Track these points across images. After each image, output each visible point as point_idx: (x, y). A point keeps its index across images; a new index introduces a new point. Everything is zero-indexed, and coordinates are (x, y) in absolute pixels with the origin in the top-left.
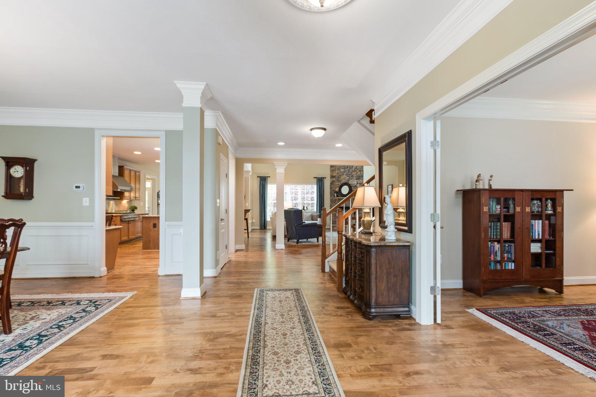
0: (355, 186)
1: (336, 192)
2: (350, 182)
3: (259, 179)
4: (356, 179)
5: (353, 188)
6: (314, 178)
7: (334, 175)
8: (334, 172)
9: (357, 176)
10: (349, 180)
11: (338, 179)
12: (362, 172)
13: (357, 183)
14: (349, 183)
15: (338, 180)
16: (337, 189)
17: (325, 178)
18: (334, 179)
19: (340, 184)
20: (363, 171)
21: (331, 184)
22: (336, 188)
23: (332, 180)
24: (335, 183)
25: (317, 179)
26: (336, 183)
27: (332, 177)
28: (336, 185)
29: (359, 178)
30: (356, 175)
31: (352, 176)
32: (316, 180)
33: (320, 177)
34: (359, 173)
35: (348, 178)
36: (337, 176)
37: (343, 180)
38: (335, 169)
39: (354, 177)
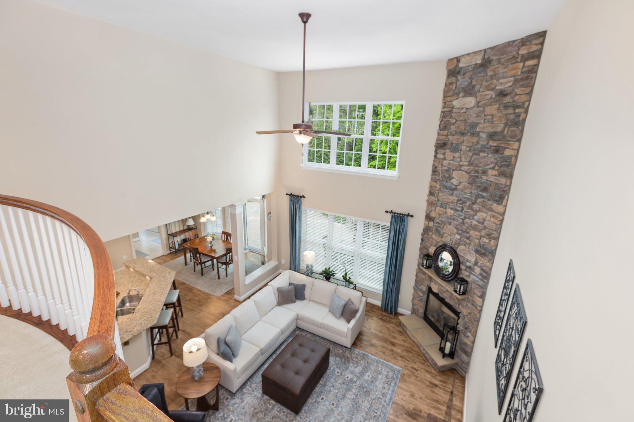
0: (470, 268)
1: (429, 256)
2: (461, 250)
3: (289, 197)
4: (476, 252)
5: (463, 267)
6: (387, 212)
7: (433, 214)
8: (433, 208)
10: (459, 244)
11: (439, 229)
12: (492, 242)
13: (476, 263)
14: (458, 251)
15: (437, 230)
16: (432, 250)
17: (412, 216)
18: (431, 224)
19: (439, 240)
20: (497, 239)
21: (424, 231)
22: (431, 245)
24: (430, 234)
25: (392, 216)
26: (433, 236)
27: (428, 217)
28: (432, 240)
29: (484, 254)
30: (477, 241)
32: (389, 216)
33: (399, 213)
34: (487, 238)
35: (459, 237)
36: (437, 221)
37: (447, 236)
38: (435, 202)
39: (472, 244)
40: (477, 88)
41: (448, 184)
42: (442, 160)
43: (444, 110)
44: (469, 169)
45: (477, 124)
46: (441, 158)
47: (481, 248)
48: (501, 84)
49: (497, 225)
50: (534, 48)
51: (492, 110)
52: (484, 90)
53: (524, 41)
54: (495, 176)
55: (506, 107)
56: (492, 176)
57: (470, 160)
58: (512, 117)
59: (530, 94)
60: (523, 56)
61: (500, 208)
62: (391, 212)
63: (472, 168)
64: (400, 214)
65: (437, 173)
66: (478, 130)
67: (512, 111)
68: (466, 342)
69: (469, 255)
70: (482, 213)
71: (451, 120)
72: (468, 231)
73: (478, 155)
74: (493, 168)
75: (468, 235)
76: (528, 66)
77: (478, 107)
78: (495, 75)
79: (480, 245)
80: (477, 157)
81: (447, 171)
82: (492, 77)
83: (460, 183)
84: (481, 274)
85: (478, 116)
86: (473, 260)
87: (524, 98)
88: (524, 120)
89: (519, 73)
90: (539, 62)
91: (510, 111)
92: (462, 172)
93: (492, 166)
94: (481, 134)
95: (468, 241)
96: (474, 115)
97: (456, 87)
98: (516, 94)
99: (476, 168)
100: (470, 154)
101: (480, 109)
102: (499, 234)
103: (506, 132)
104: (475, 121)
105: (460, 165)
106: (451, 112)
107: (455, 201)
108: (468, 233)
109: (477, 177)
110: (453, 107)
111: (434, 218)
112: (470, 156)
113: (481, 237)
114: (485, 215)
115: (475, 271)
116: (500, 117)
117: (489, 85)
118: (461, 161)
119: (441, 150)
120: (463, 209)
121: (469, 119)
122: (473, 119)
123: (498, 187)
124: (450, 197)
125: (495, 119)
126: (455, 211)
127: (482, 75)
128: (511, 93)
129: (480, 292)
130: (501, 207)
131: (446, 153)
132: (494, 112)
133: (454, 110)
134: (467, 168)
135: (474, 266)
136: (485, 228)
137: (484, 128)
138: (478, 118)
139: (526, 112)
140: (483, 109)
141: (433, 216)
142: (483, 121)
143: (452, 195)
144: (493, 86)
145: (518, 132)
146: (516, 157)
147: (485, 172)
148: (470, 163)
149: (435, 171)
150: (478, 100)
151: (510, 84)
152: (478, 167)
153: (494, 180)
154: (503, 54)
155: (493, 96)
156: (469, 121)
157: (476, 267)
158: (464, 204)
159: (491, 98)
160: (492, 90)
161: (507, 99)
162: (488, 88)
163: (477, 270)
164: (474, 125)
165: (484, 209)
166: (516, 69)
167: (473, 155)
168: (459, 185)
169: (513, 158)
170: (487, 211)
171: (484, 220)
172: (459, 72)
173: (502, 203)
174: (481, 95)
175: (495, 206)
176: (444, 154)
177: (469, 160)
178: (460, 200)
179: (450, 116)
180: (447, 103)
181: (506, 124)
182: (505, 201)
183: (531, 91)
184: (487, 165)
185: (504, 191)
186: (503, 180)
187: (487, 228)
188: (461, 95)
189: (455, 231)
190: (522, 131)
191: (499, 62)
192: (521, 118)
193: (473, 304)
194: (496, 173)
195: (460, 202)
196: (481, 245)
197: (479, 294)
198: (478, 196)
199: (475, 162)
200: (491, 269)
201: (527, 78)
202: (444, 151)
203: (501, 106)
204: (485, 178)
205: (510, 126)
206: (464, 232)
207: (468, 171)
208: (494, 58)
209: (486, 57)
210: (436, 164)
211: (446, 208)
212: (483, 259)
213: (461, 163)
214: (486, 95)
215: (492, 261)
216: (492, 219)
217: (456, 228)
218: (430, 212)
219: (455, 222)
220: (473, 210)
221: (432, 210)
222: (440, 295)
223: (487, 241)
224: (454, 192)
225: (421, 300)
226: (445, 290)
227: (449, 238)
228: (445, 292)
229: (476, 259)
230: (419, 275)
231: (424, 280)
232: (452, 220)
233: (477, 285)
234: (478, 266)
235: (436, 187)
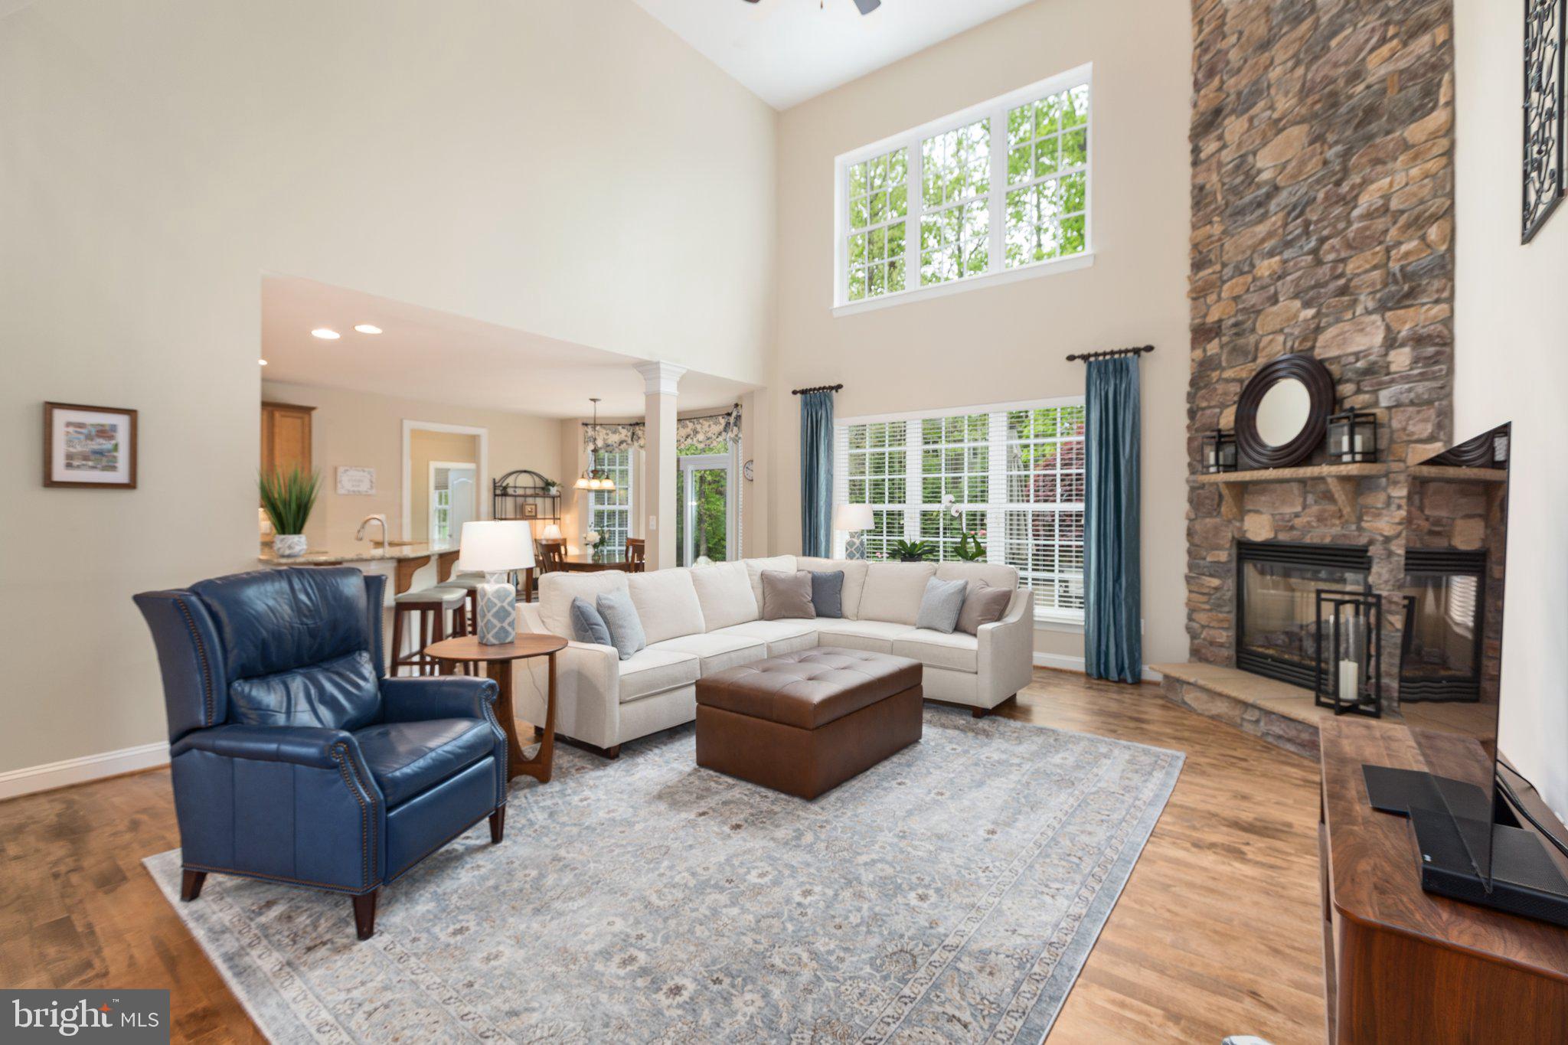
0: (1369, 371)
1: (1221, 440)
2: (1326, 348)
4: (1382, 308)
5: (1347, 389)
6: (1070, 360)
7: (1215, 315)
8: (1213, 299)
9: (1390, 278)
10: (1318, 330)
11: (1241, 341)
12: (1433, 232)
13: (1391, 342)
14: (1318, 353)
15: (1236, 352)
16: (1229, 416)
17: (1150, 349)
18: (1213, 347)
19: (1246, 371)
20: (1447, 214)
21: (1195, 383)
22: (1225, 406)
23: (1198, 353)
24: (1215, 375)
25: (1089, 366)
26: (1227, 376)
27: (1202, 333)
28: (1220, 387)
29: (1412, 294)
30: (1376, 275)
31: (1343, 291)
32: (1080, 367)
33: (1108, 350)
34: (1410, 239)
35: (1310, 312)
36: (1232, 321)
37: (1271, 341)
38: (1216, 277)
39: (1362, 298)
41: (1248, 199)
42: (1217, 155)
43: (1202, 37)
44: (1304, 109)
46: (1214, 151)
47: (1395, 283)
49: (1434, 176)
54: (1394, 54)
56: (1382, 65)
57: (1304, 84)
61: (1434, 121)
62: (1085, 358)
63: (1311, 100)
64: (1112, 353)
65: (1207, 200)
69: (1358, 338)
70: (1373, 187)
71: (1224, 43)
72: (1339, 271)
73: (1325, 51)
74: (1381, 43)
75: (1342, 281)
81: (1239, 165)
83: (1285, 164)
86: (1378, 338)
92: (1286, 132)
93: (1374, 41)
95: (1349, 299)
99: (1327, 90)
100: (1300, 71)
102: (1451, 193)
105: (1274, 122)
106: (1221, 26)
107: (1279, 225)
108: (1341, 275)
109: (1335, 105)
111: (1220, 321)
112: (1299, 78)
113: (1388, 250)
114: (1387, 180)
115: (1393, 368)
118: (1275, 111)
119: (1209, 136)
120: (1307, 224)
123: (1411, 72)
124: (1259, 228)
126: (1282, 253)
129: (1426, 420)
131: (1226, 129)
133: (1229, 17)
134: (1297, 107)
135: (1386, 355)
136: (1396, 216)
141: (1217, 319)
143: (1263, 218)
147: (1356, 76)
148: (1305, 93)
149: (1200, 200)
152: (1332, 80)
153: (1391, 68)
157: (1393, 355)
158: (1308, 210)
163: (1401, 359)
165: (1379, 168)
167: (1308, 68)
168: (1281, 174)
170: (1389, 165)
171: (1387, 198)
173: (1436, 102)
175: (1414, 130)
176: (1220, 137)
177: (1298, 88)
178: (1294, 208)
179: (1220, 39)
182: (1444, 91)
184: (1360, 51)
185: (1434, 68)
186: (1422, 45)
187: (1403, 211)
189: (1296, 304)
194: (1395, 44)
195: (1293, 216)
196: (1394, 275)
198: (1347, 153)
199: (1319, 79)
200: (1449, 319)
202: (1218, 131)
204: (1359, 88)
206: (1325, 284)
207: (1304, 115)
210: (1201, 179)
211: (1252, 268)
212: (1411, 311)
213: (1276, 115)
215: (1446, 295)
216: (1415, 172)
217: (1296, 296)
218: (1205, 315)
219: (1289, 278)
220: (1342, 200)
221: (1209, 307)
222: (1284, 537)
223: (1413, 244)
224: (1273, 206)
225: (1217, 607)
226: (1299, 509)
227: (1281, 338)
228: (1297, 515)
229: (1388, 328)
230: (1198, 526)
231: (1216, 529)
232: (1279, 283)
233: (1412, 403)
234: (1402, 345)
235: (1210, 236)
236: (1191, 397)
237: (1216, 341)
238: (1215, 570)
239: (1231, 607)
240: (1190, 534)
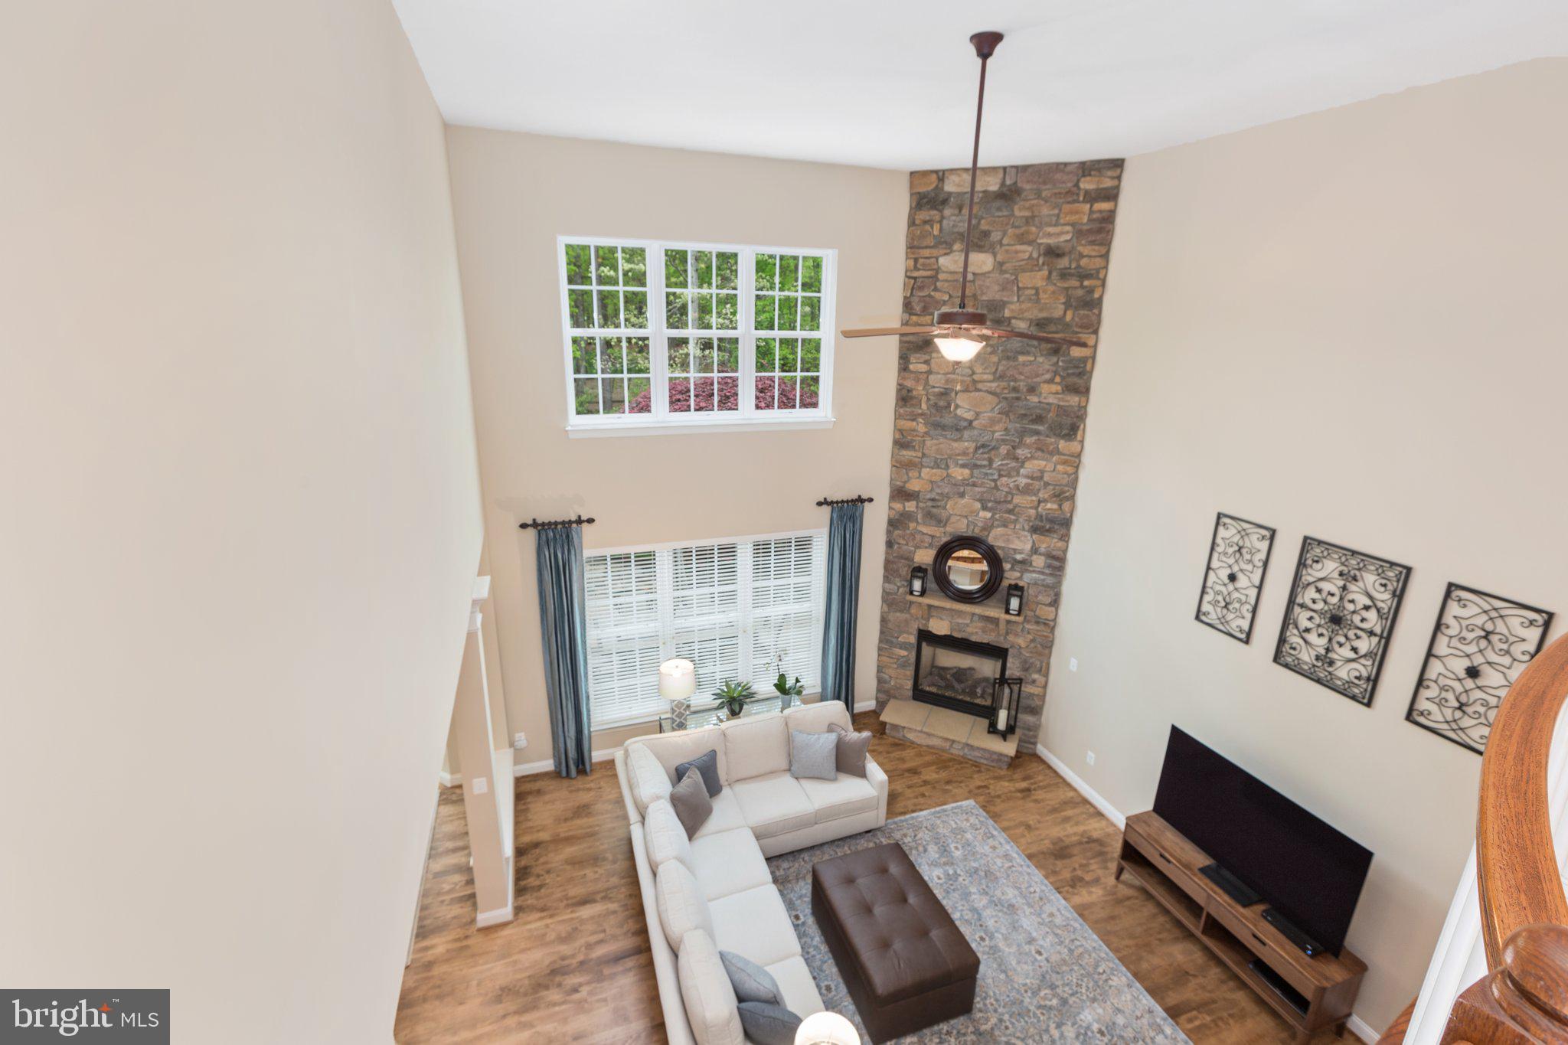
0: (1023, 562)
1: (918, 571)
2: (996, 538)
3: (531, 533)
4: (1035, 530)
5: (1007, 566)
6: (822, 503)
7: (914, 486)
8: (913, 474)
10: (991, 526)
11: (934, 510)
12: (1064, 504)
13: (1035, 551)
14: (991, 540)
15: (930, 515)
16: (925, 557)
17: (871, 500)
18: (911, 506)
19: (941, 533)
20: (1072, 498)
21: (893, 524)
22: (917, 547)
23: (898, 506)
24: (912, 525)
25: (834, 508)
26: (924, 530)
27: (899, 493)
28: (918, 537)
29: (1048, 531)
30: (1032, 512)
32: (827, 511)
34: (1054, 502)
35: (989, 515)
36: (928, 496)
37: (958, 521)
38: (917, 460)
39: (1021, 520)
40: (995, 236)
41: (948, 420)
42: (926, 375)
43: (916, 274)
44: (998, 387)
45: (1003, 304)
46: (923, 370)
47: (1042, 521)
48: (1049, 235)
49: (1069, 475)
50: (1108, 183)
51: (1036, 279)
52: (1012, 243)
53: (1088, 168)
54: (1057, 393)
55: (1064, 275)
56: (1050, 394)
57: (997, 370)
58: (1080, 292)
59: (1106, 256)
60: (1087, 192)
61: (1074, 446)
62: (831, 502)
63: (1004, 384)
64: (847, 501)
65: (914, 402)
66: (1007, 313)
67: (1077, 284)
68: (1032, 691)
69: (1017, 541)
70: (1035, 462)
71: (937, 295)
72: (1009, 499)
73: (1015, 359)
74: (1051, 381)
75: (1011, 506)
76: (1100, 211)
77: (1002, 272)
78: (1033, 217)
79: (1039, 517)
80: (1011, 363)
81: (944, 393)
82: (1028, 221)
83: (977, 414)
84: (1049, 566)
85: (1004, 289)
86: (1028, 547)
87: (1098, 262)
88: (1101, 299)
89: (1085, 220)
90: (1116, 206)
91: (1074, 282)
92: (981, 393)
93: (1048, 376)
94: (1013, 321)
95: (1013, 517)
96: (996, 288)
97: (941, 230)
98: (1082, 256)
99: (1012, 383)
100: (995, 359)
101: (1007, 276)
102: (1075, 489)
103: (1068, 317)
104: (998, 297)
105: (973, 380)
106: (934, 278)
107: (971, 450)
108: (1010, 502)
109: (1018, 399)
110: (937, 270)
111: (919, 492)
112: (994, 363)
113: (1039, 502)
114: (1044, 463)
115: (1034, 564)
116: (1053, 292)
117: (1023, 234)
118: (974, 373)
119: (918, 355)
120: (991, 461)
121: (983, 294)
122: (992, 293)
123: (1065, 411)
124: (955, 445)
125: (1042, 295)
126: (971, 470)
127: (1005, 213)
128: (1070, 252)
129: (1048, 596)
130: (1076, 443)
131: (932, 360)
132: (1040, 283)
133: (941, 276)
134: (994, 385)
135: (1031, 556)
136: (1047, 484)
137: (1022, 311)
138: (1005, 293)
139: (1103, 285)
140: (1014, 277)
141: (917, 489)
142: (1016, 299)
143: (960, 439)
144: (1031, 237)
145: (1094, 318)
146: (1094, 358)
147: (1032, 390)
148: (998, 375)
149: (905, 397)
150: (999, 258)
151: (1068, 237)
152: (1015, 380)
153: (1056, 401)
154: (1045, 183)
155: (1035, 255)
156: (985, 298)
157: (1035, 557)
158: (993, 452)
159: (1030, 257)
160: (1030, 243)
161: (1064, 262)
162: (1022, 239)
163: (1039, 561)
164: (996, 306)
165: (1039, 453)
166: (1077, 212)
167: (1000, 360)
168: (976, 419)
169: (1090, 362)
170: (1047, 456)
171: (1042, 472)
172: (945, 202)
173: (1076, 437)
174: (1007, 251)
175: (1062, 444)
176: (927, 362)
177: (994, 370)
178: (983, 446)
179: (933, 287)
180: (921, 261)
181: (1068, 305)
182: (1080, 433)
183: (1108, 252)
184: (1037, 376)
185: (1078, 417)
186: (1074, 400)
187: (1049, 484)
188: (957, 246)
189: (978, 505)
190: (1099, 315)
191: (1039, 196)
192: (1096, 295)
193: (1037, 623)
194: (1059, 388)
195: (981, 450)
196: (1042, 516)
197: (1049, 600)
198: (1022, 433)
199: (1010, 373)
200: (1065, 551)
201: (1100, 231)
202: (927, 357)
203: (1054, 274)
204: (1034, 399)
205: (1076, 309)
206: (999, 503)
207: (998, 391)
208: (1028, 187)
209: (1008, 182)
210: (909, 383)
211: (947, 467)
212: (1048, 539)
213: (975, 377)
214: (1017, 252)
215: (1065, 538)
216: (1060, 468)
217: (980, 500)
218: (905, 482)
219: (977, 489)
220: (1016, 459)
221: (909, 479)
222: (956, 635)
223: (1055, 506)
224: (966, 434)
225: (903, 666)
226: (969, 622)
227: (965, 521)
228: (968, 625)
229: (1034, 542)
230: (892, 617)
231: (906, 621)
232: (969, 488)
233: (1043, 585)
234: (1040, 554)
235: (914, 430)
236: (889, 532)
237: (914, 503)
238: (904, 646)
239: (912, 668)
240: (884, 620)
